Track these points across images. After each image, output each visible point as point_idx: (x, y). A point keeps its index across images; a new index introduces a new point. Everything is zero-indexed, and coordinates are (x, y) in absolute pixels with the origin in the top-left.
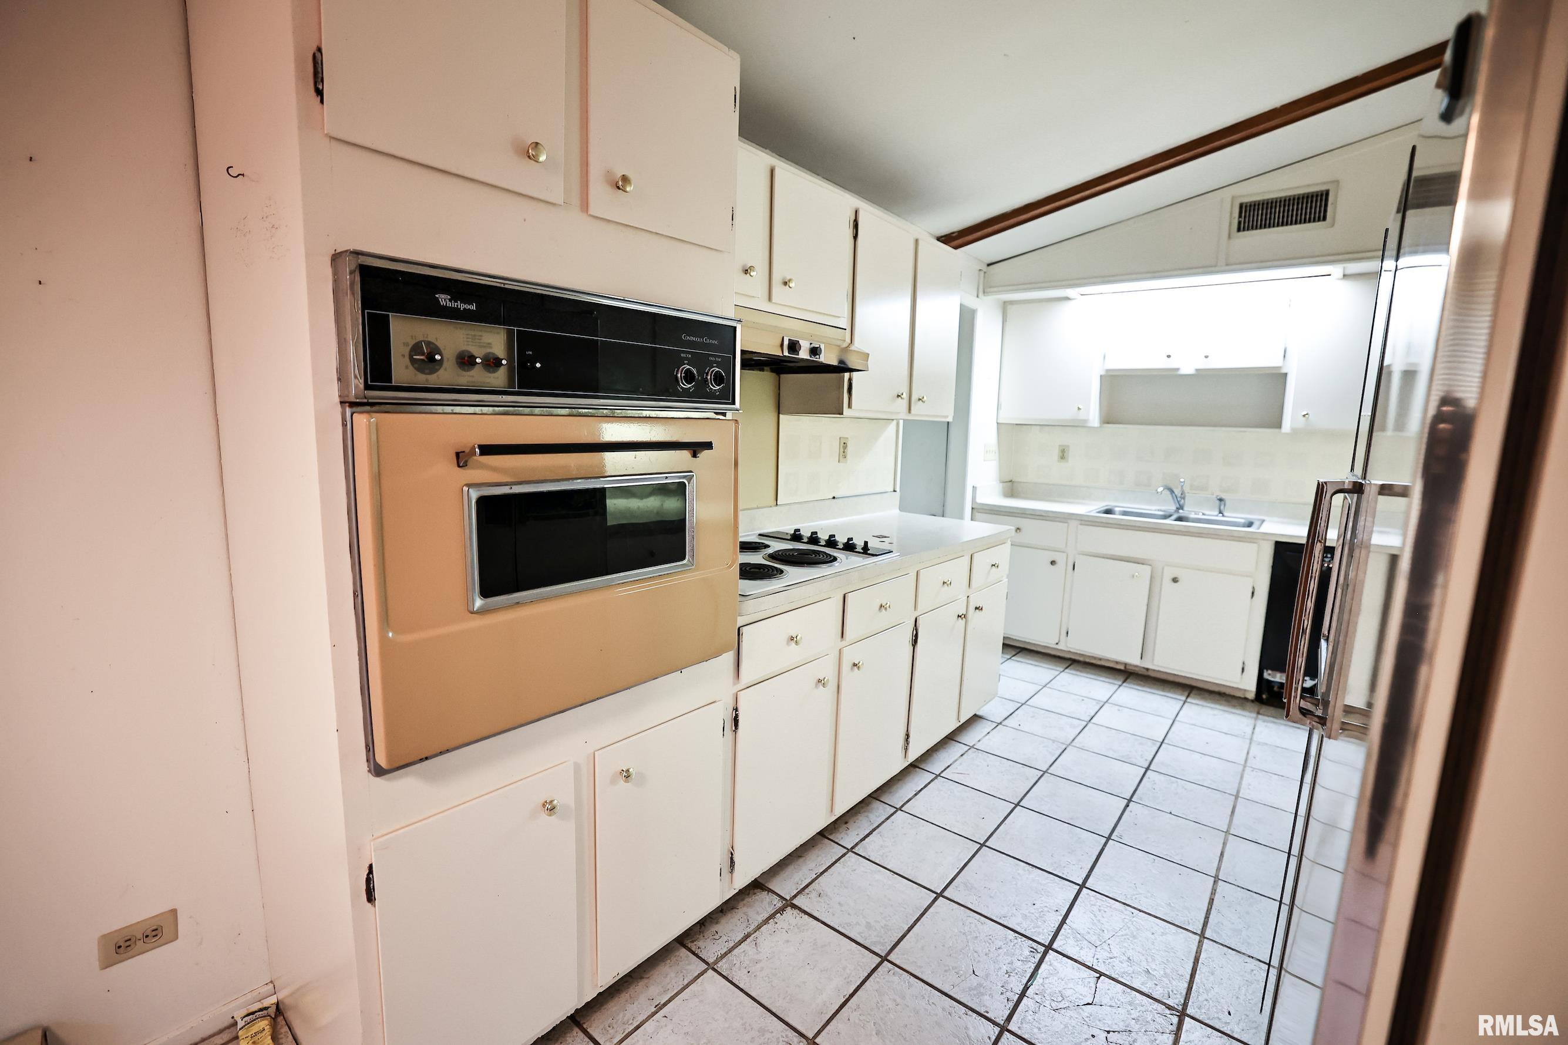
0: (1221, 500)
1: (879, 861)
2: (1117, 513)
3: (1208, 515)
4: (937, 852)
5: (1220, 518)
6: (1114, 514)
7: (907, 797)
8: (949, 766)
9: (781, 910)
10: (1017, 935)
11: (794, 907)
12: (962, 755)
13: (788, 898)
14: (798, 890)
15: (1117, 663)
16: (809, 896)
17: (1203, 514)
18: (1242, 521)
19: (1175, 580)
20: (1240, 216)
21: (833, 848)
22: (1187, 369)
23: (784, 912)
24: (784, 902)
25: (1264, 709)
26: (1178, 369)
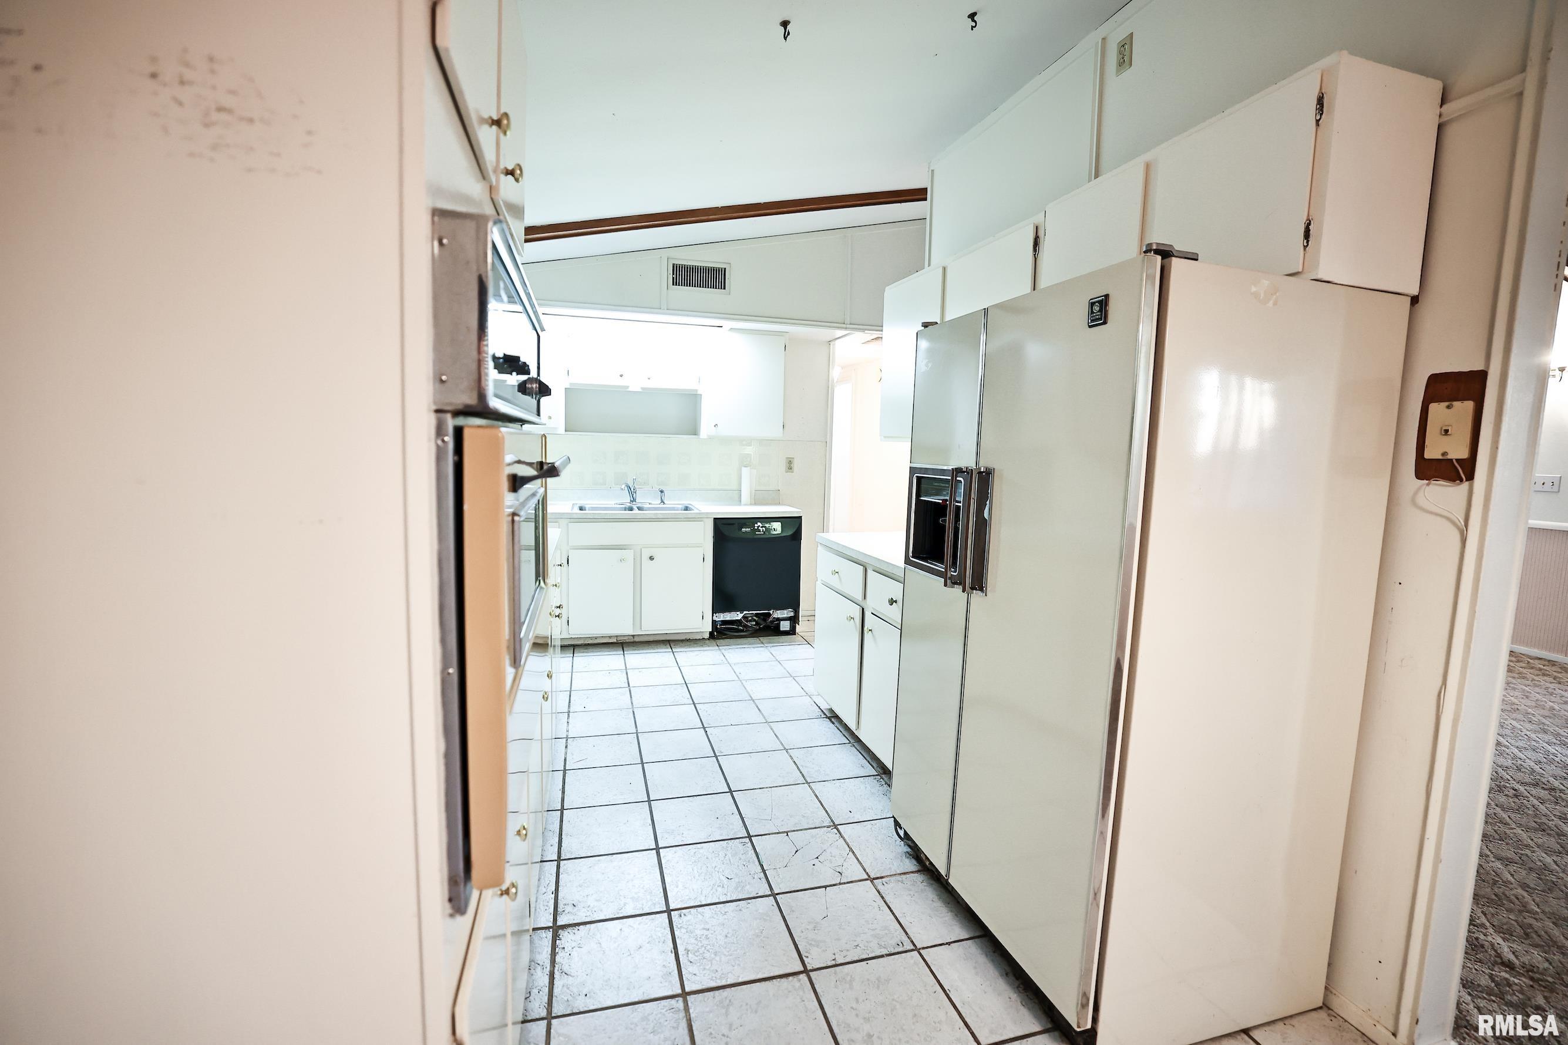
0: (662, 492)
1: (591, 853)
2: (587, 509)
3: (654, 504)
4: (625, 824)
5: (662, 506)
6: (585, 510)
7: (558, 797)
8: (565, 760)
9: (555, 937)
10: (726, 841)
11: (564, 927)
12: (566, 747)
13: (552, 925)
14: (552, 914)
15: (610, 637)
16: (566, 912)
17: (650, 504)
18: (680, 506)
19: (651, 558)
20: (673, 274)
21: (544, 867)
22: (635, 387)
23: (560, 937)
24: (551, 930)
25: (719, 642)
26: (628, 387)
